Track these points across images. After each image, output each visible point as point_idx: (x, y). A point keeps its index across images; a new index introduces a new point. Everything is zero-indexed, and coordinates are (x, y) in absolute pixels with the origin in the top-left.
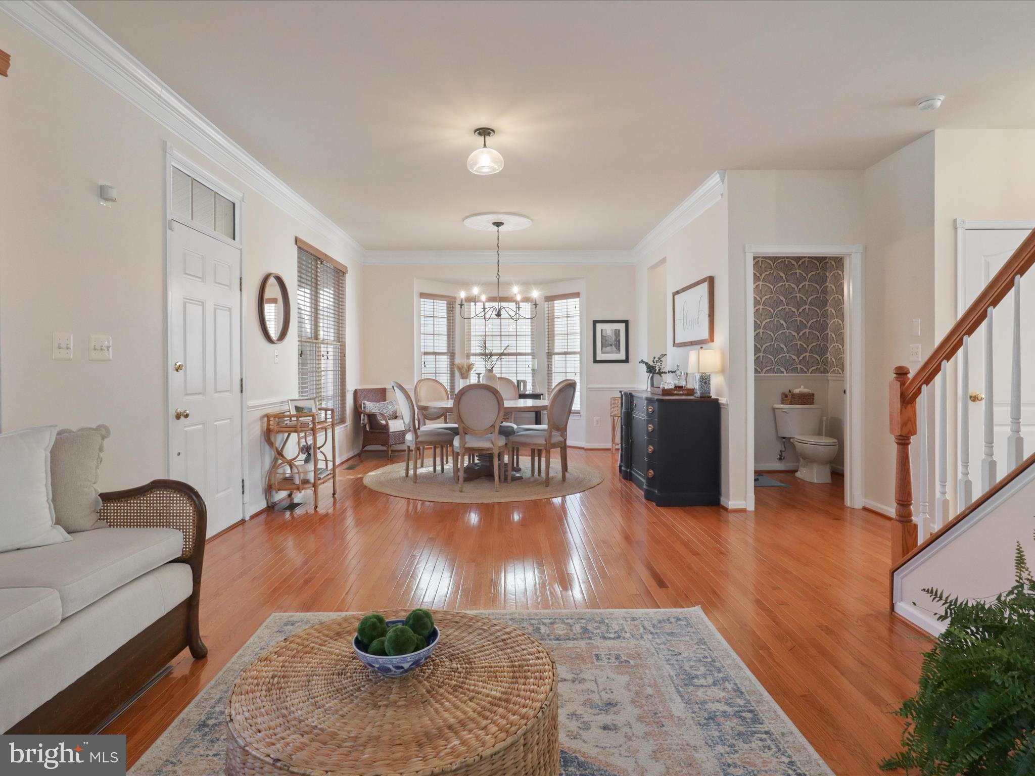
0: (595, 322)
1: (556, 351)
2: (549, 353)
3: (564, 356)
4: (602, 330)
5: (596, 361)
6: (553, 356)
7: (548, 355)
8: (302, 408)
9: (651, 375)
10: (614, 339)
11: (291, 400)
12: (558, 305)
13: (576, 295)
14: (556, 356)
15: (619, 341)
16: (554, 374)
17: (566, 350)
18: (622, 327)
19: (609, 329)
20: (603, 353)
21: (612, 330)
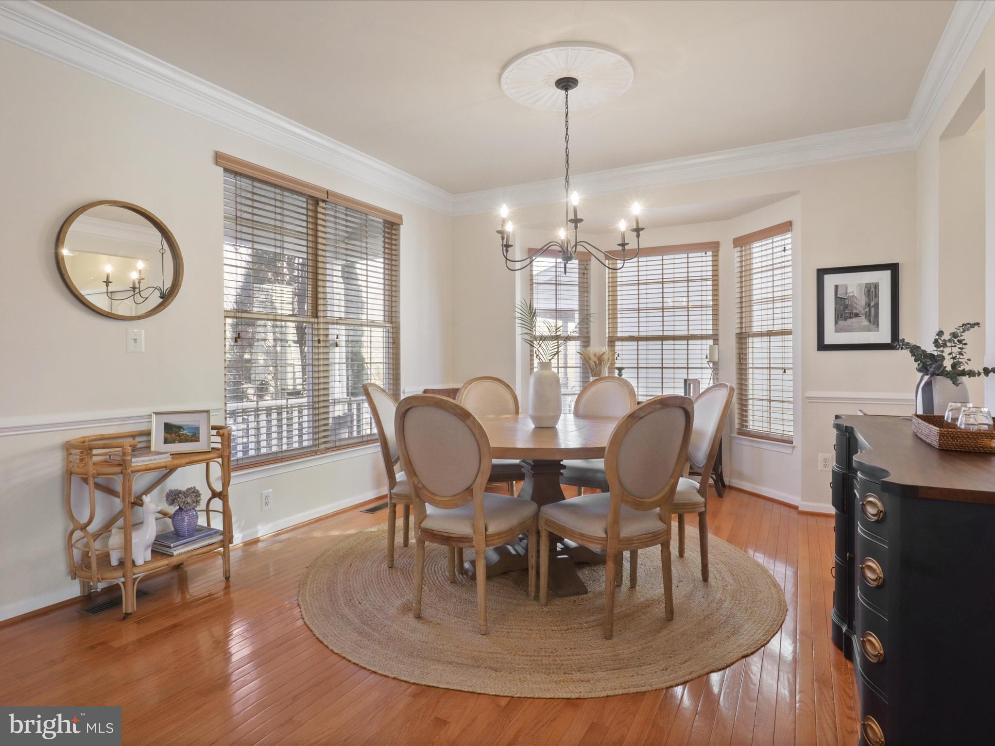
0: (822, 273)
1: (755, 330)
2: (741, 333)
3: (765, 339)
4: (836, 287)
5: (822, 346)
6: (750, 340)
7: (741, 338)
8: (180, 428)
9: (926, 378)
10: (863, 303)
11: (157, 414)
12: (759, 250)
13: (786, 227)
14: (756, 339)
15: (877, 306)
16: (750, 371)
17: (770, 328)
18: (884, 278)
19: (854, 283)
20: (837, 330)
21: (860, 285)
